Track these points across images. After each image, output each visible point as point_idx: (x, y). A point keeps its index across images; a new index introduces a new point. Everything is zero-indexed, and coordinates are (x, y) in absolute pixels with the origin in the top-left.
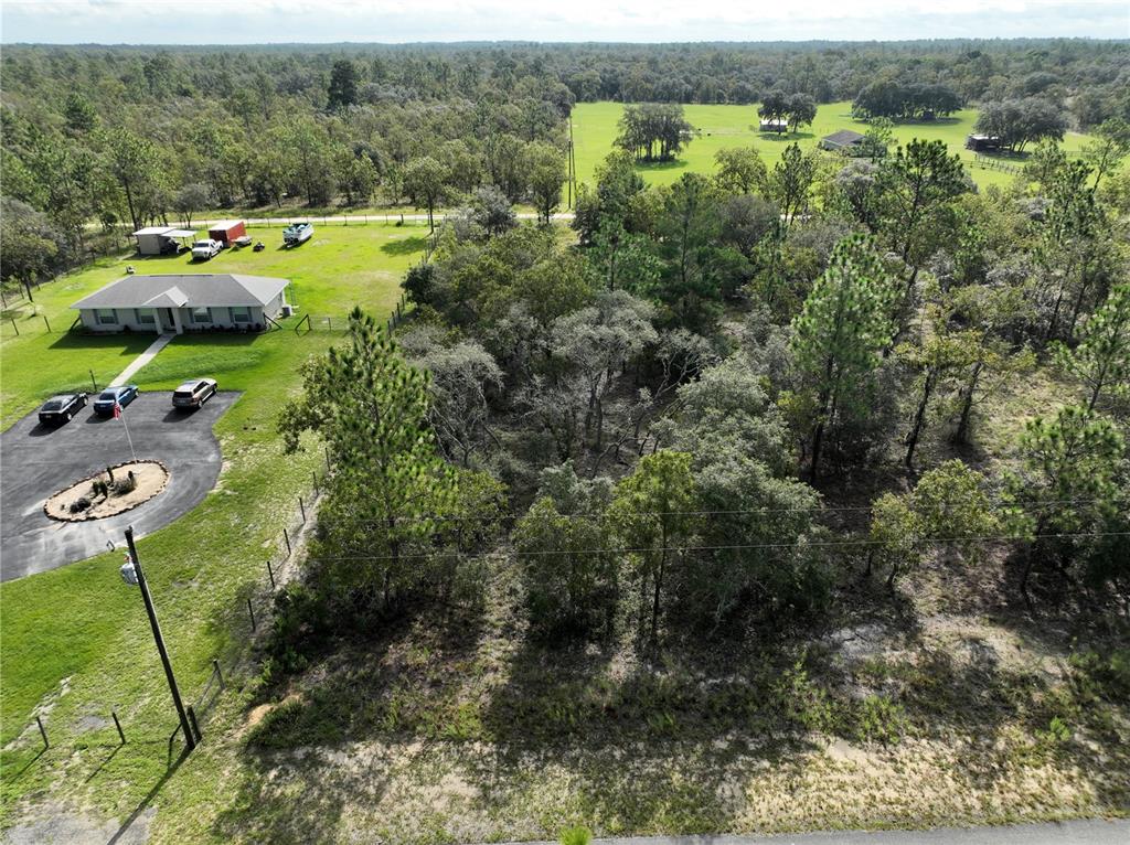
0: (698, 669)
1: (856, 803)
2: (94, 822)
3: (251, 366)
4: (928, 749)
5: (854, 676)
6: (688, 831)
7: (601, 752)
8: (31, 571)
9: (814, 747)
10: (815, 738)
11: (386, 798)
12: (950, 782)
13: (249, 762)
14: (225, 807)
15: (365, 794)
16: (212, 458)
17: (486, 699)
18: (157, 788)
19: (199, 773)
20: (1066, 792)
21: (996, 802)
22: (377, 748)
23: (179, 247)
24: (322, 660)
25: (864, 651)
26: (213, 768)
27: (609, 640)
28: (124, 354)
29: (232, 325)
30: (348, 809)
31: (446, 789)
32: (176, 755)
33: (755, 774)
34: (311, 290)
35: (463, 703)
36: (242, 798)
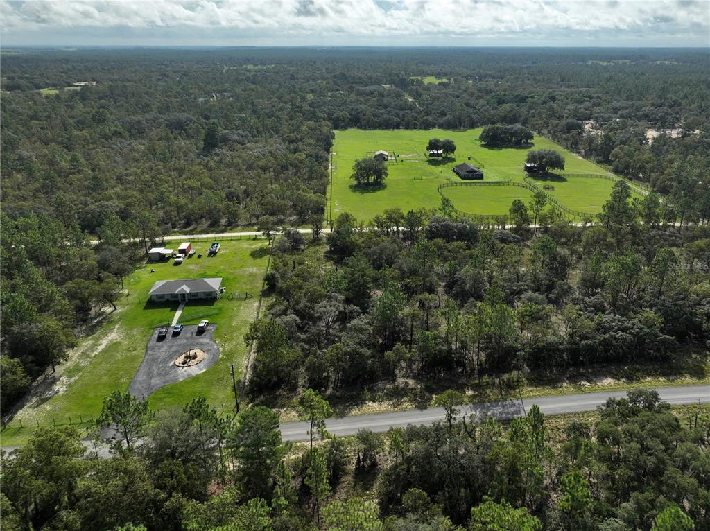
0: (346, 391)
1: (371, 411)
3: (217, 314)
4: (388, 402)
5: (378, 390)
9: (366, 403)
12: (389, 407)
16: (215, 347)
20: (410, 407)
21: (396, 409)
24: (261, 395)
25: (382, 386)
29: (205, 298)
31: (292, 414)
32: (235, 412)
33: (353, 408)
35: (294, 400)
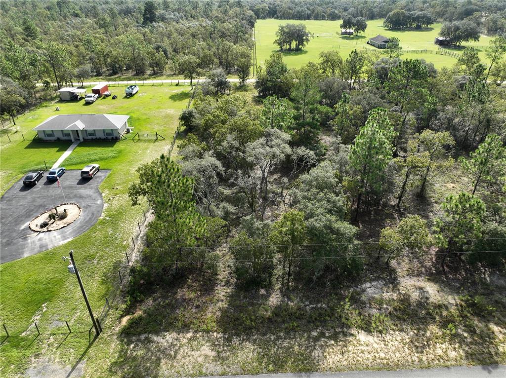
0: (306, 300)
1: (368, 359)
2: (61, 367)
3: (114, 157)
4: (398, 336)
5: (370, 304)
6: (300, 371)
7: (265, 337)
8: (26, 255)
9: (352, 335)
10: (353, 331)
11: (178, 357)
12: (407, 350)
13: (122, 341)
14: (113, 360)
15: (170, 355)
16: (99, 202)
17: (219, 314)
18: (85, 352)
19: (102, 346)
20: (453, 354)
21: (424, 358)
22: (174, 335)
23: (79, 97)
24: (150, 296)
25: (375, 293)
26: (107, 343)
27: (269, 287)
28: (58, 151)
29: (104, 137)
30: (163, 361)
31: (203, 353)
32: (92, 338)
33: (328, 346)
34: (139, 119)
35: (209, 315)
36: (121, 356)
